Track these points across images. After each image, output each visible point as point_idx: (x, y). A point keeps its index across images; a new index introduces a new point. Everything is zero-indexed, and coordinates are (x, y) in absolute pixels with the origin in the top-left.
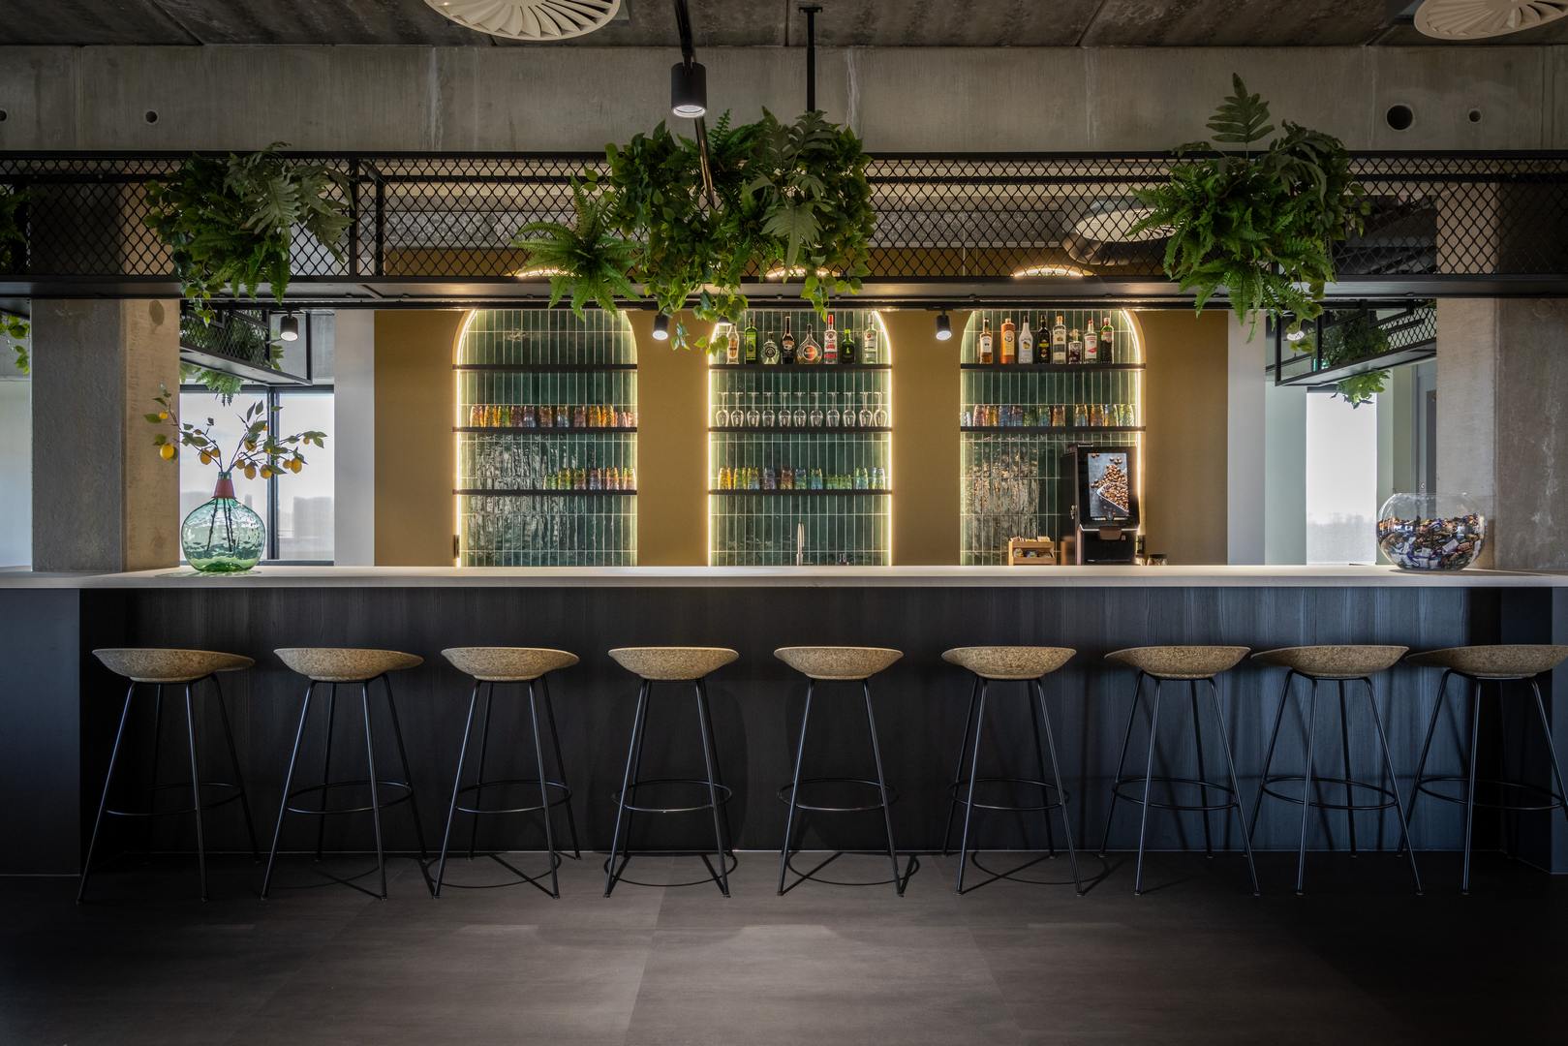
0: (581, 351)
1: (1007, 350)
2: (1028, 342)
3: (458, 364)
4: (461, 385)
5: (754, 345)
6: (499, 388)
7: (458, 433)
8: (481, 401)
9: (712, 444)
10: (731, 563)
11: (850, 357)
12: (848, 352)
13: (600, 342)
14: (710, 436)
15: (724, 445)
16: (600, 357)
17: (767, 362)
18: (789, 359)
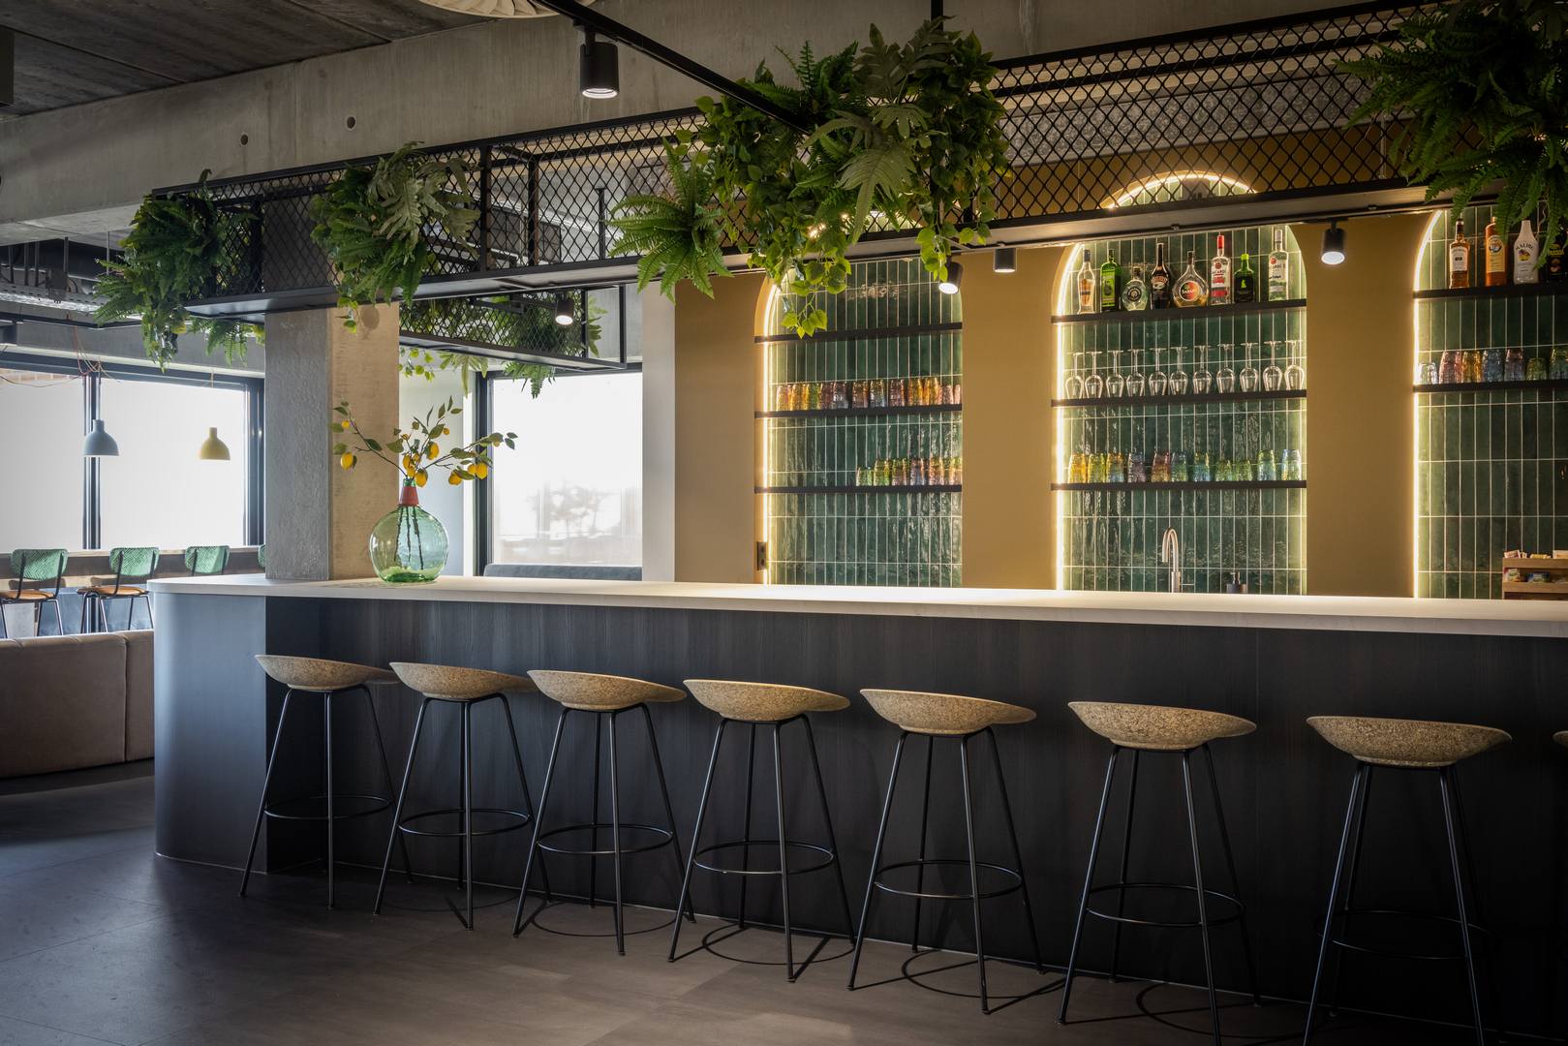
0: (903, 309)
1: (1494, 264)
2: (1528, 250)
3: (766, 335)
4: (770, 361)
5: (1113, 286)
6: (811, 364)
7: (766, 419)
8: (791, 379)
9: (1062, 422)
10: (1088, 586)
11: (1250, 291)
12: (1244, 285)
13: (925, 296)
14: (1060, 412)
15: (1079, 423)
16: (925, 316)
17: (1132, 307)
18: (1162, 302)
